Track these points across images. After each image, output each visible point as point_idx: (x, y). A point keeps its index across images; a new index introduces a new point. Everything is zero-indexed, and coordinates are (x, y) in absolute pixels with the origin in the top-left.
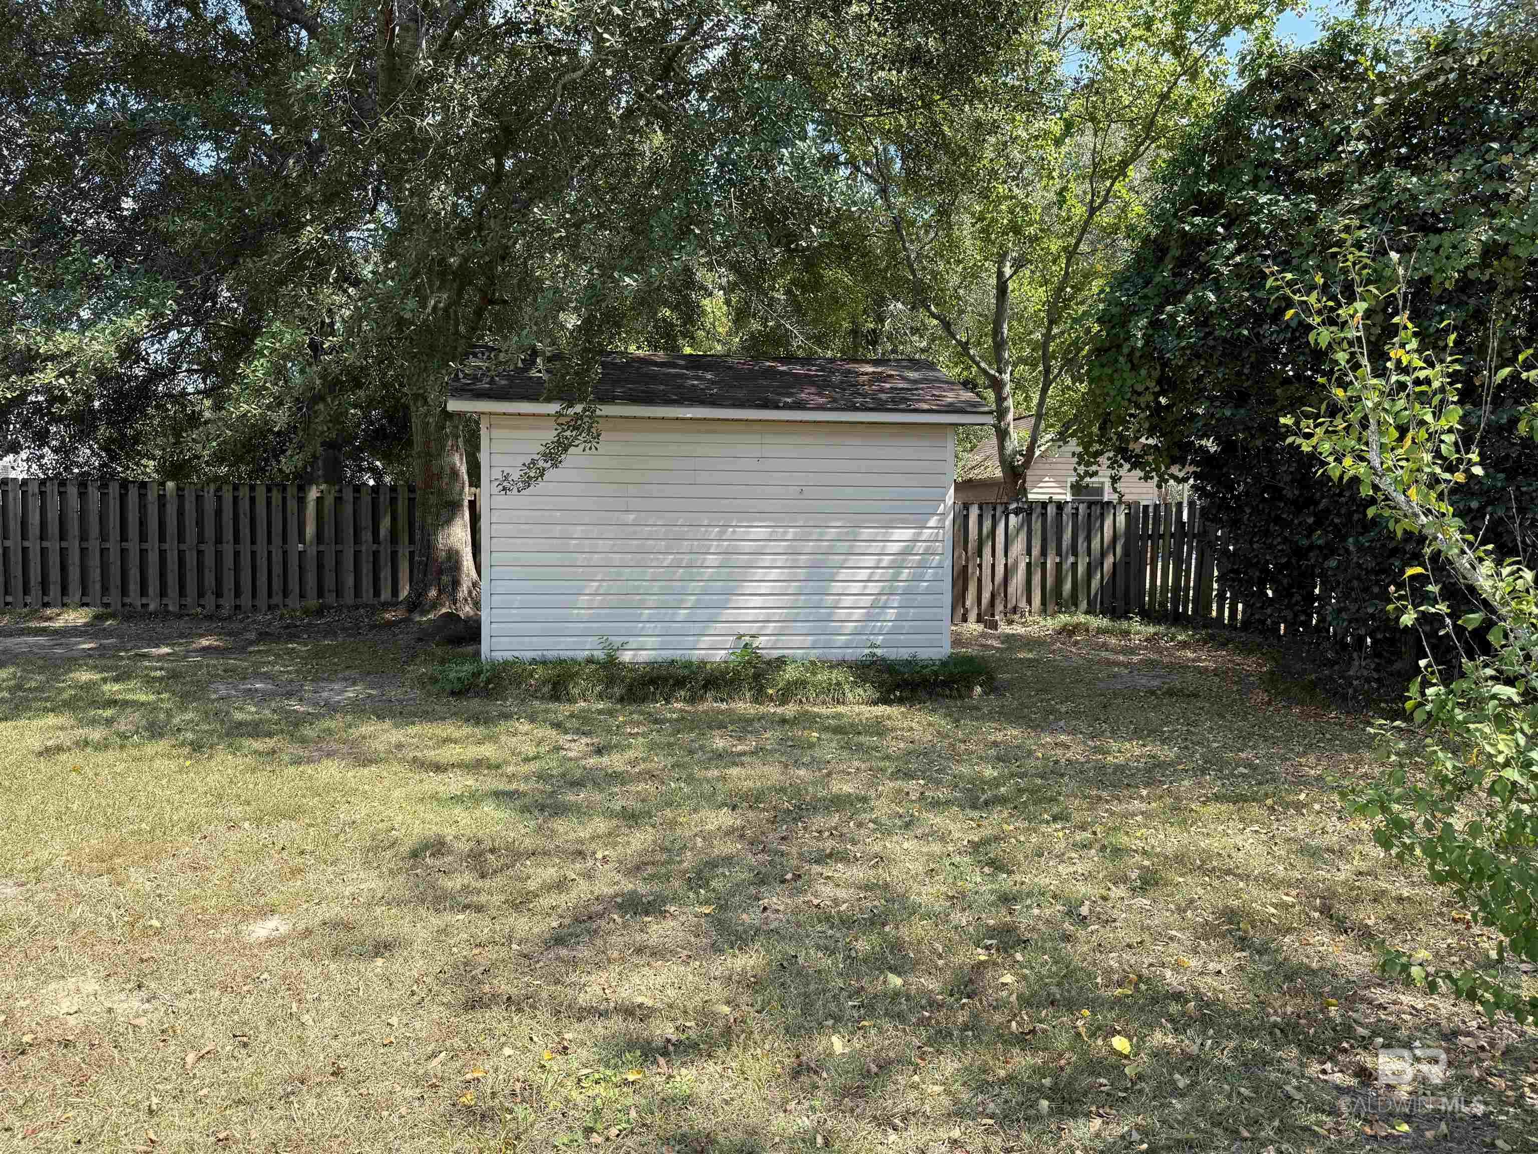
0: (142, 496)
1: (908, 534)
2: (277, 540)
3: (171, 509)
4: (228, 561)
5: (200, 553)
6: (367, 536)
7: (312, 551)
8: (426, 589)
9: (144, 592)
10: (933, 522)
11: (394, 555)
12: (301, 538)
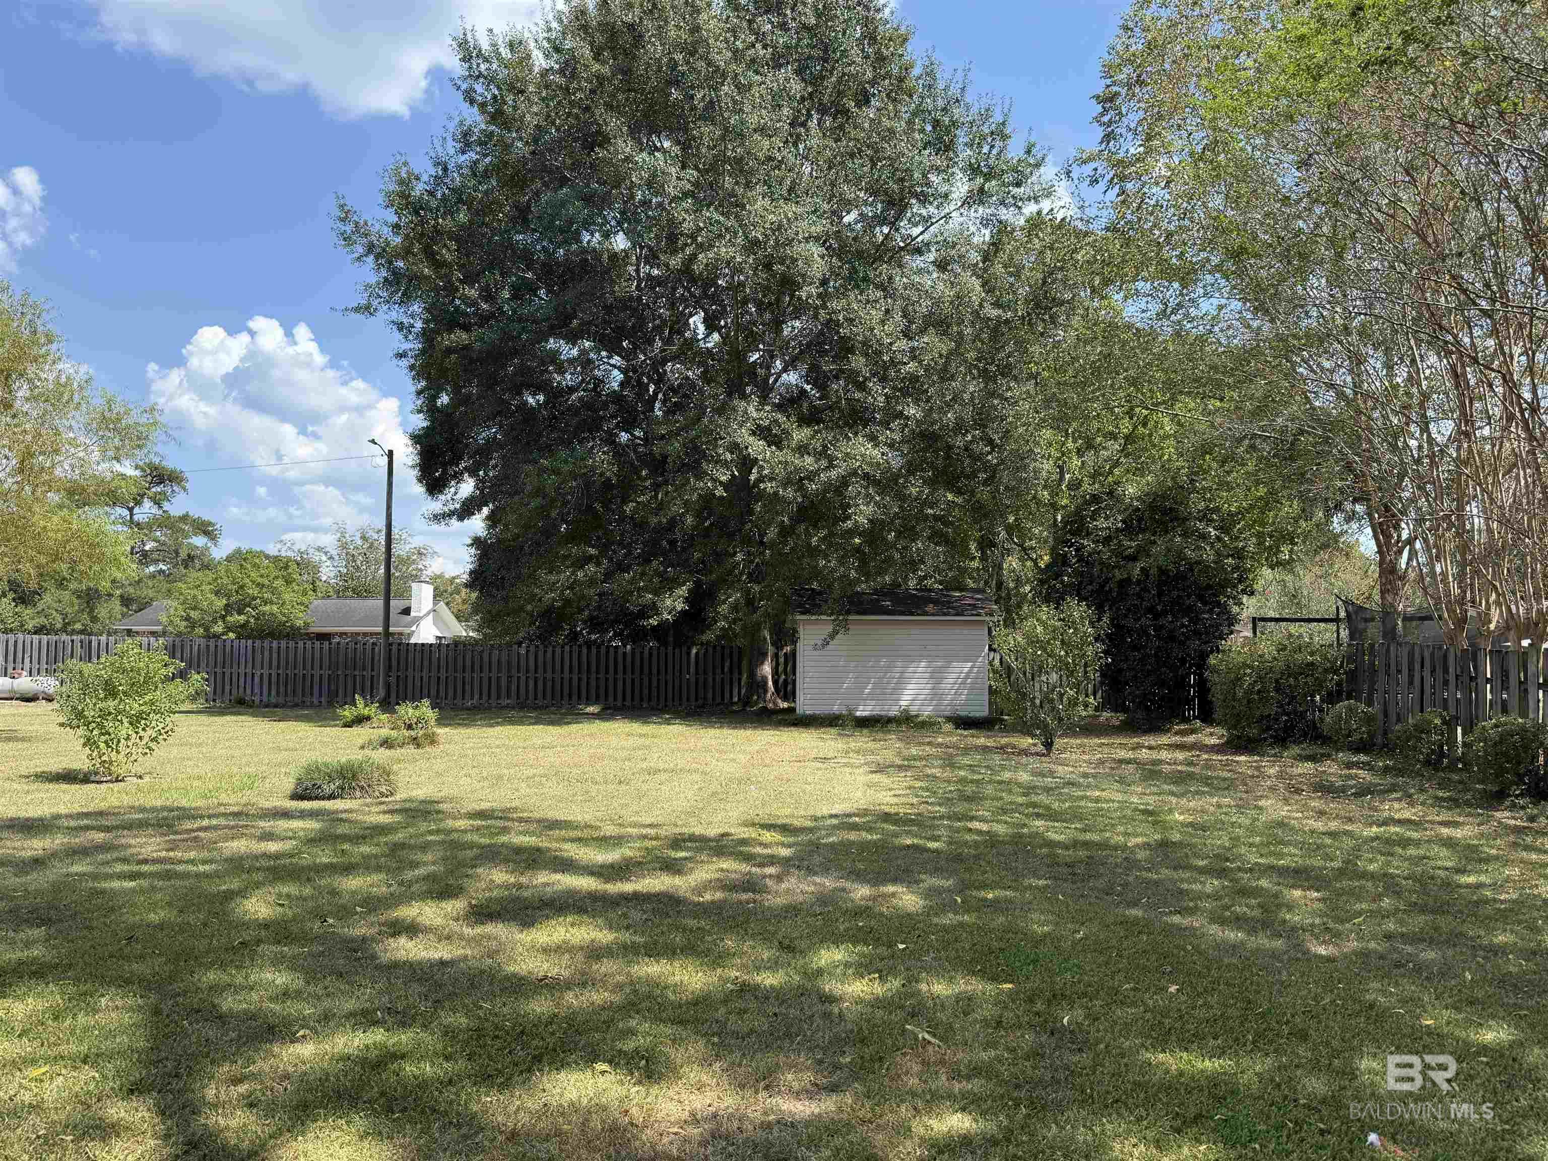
0: (616, 652)
1: (970, 664)
2: (677, 674)
3: (629, 659)
4: (655, 684)
5: (641, 679)
6: (719, 671)
7: (693, 680)
8: (753, 695)
9: (615, 699)
10: (980, 659)
11: (731, 680)
12: (688, 673)
